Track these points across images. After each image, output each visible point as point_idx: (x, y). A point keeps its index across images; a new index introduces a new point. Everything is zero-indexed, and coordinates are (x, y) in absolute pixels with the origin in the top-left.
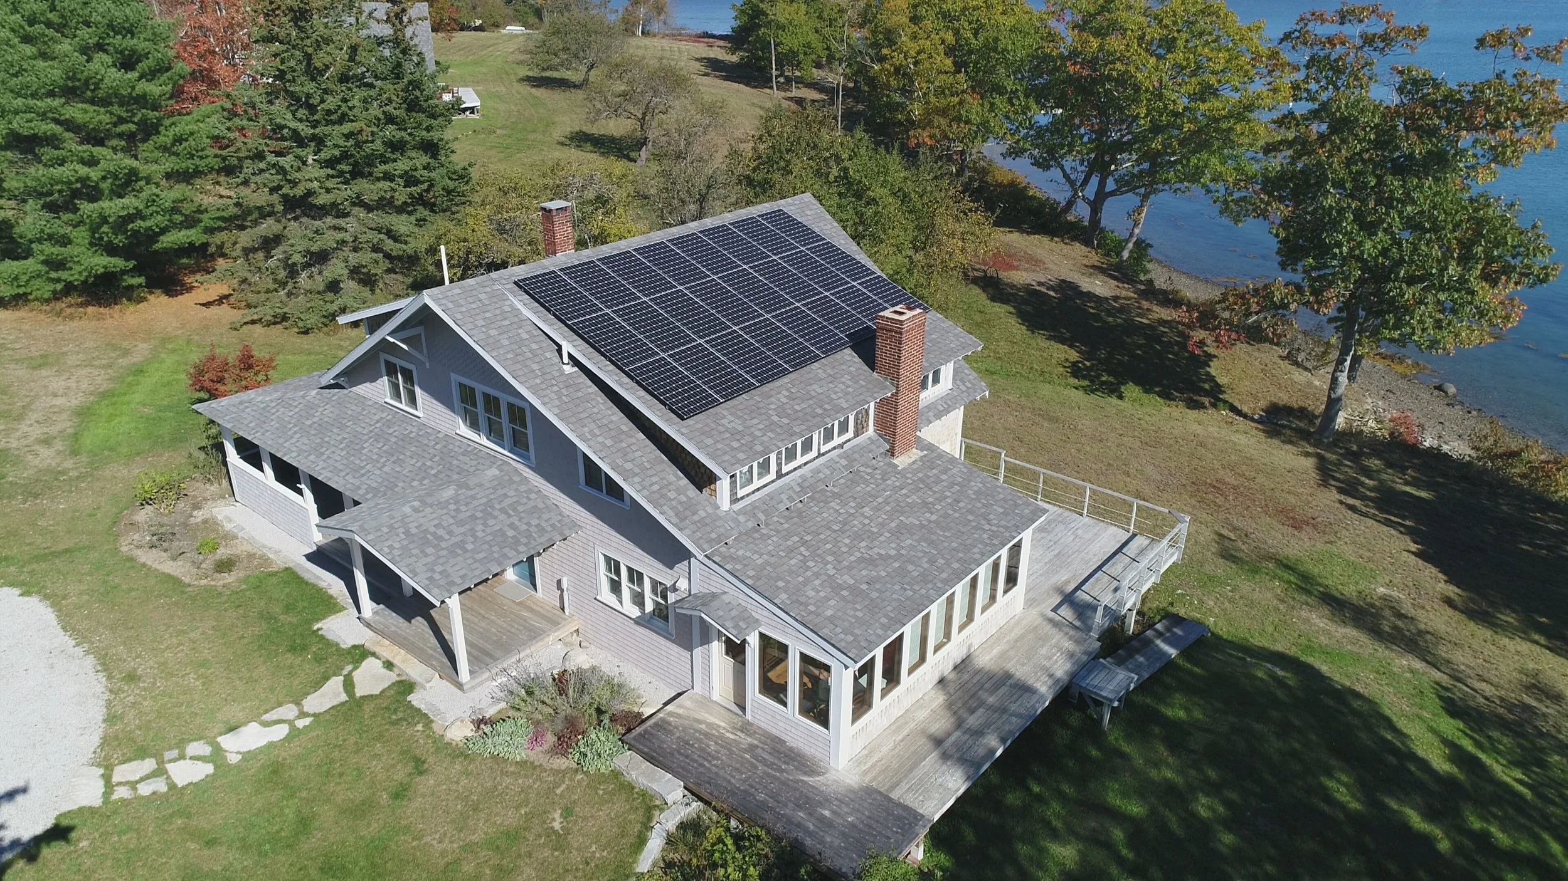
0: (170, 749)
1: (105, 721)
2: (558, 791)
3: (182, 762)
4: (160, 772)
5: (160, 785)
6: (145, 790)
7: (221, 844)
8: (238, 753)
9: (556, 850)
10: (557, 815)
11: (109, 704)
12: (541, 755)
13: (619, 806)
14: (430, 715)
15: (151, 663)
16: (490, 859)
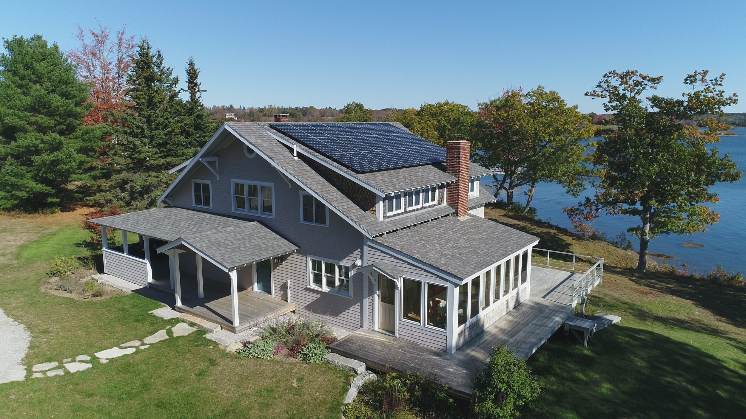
0: (67, 358)
1: (28, 348)
2: (294, 371)
3: (74, 363)
4: (61, 366)
5: (61, 372)
6: (51, 374)
7: (96, 395)
8: (107, 359)
9: (296, 395)
10: (294, 381)
11: (31, 342)
12: (281, 357)
13: (330, 376)
14: (217, 341)
15: (57, 327)
16: (258, 400)
